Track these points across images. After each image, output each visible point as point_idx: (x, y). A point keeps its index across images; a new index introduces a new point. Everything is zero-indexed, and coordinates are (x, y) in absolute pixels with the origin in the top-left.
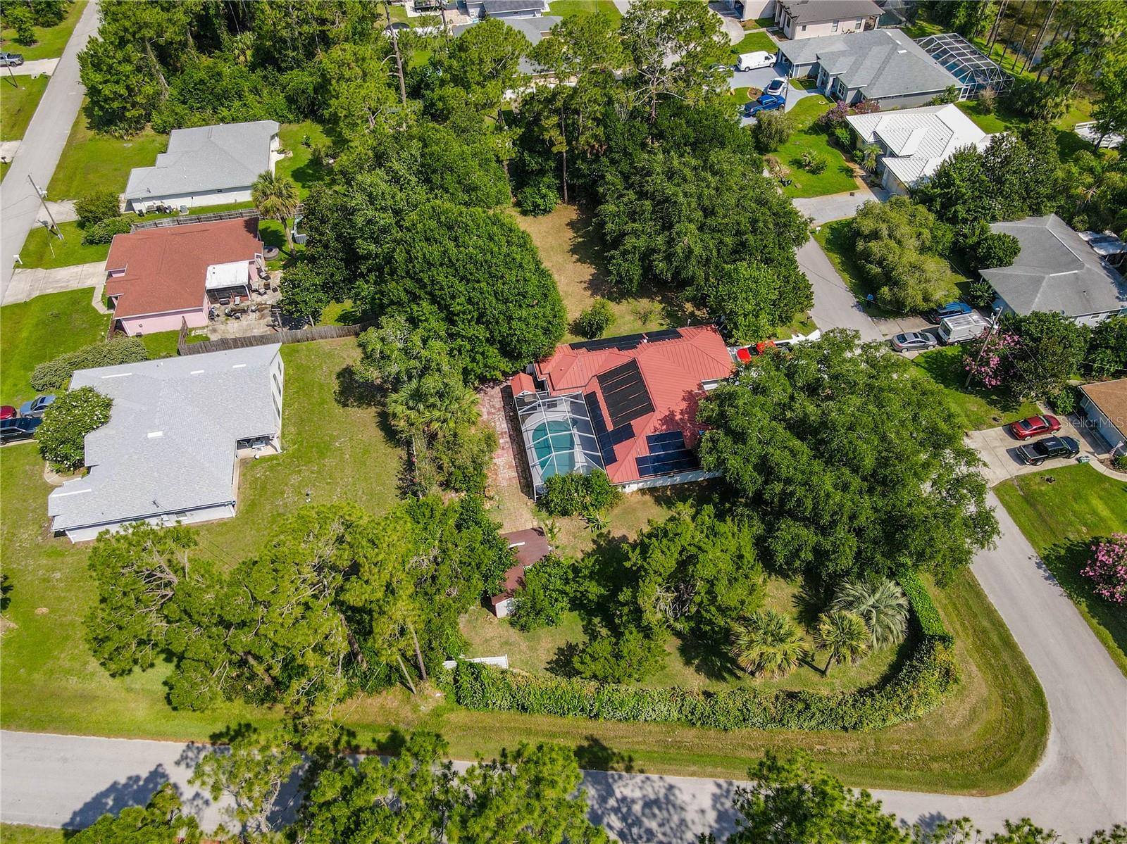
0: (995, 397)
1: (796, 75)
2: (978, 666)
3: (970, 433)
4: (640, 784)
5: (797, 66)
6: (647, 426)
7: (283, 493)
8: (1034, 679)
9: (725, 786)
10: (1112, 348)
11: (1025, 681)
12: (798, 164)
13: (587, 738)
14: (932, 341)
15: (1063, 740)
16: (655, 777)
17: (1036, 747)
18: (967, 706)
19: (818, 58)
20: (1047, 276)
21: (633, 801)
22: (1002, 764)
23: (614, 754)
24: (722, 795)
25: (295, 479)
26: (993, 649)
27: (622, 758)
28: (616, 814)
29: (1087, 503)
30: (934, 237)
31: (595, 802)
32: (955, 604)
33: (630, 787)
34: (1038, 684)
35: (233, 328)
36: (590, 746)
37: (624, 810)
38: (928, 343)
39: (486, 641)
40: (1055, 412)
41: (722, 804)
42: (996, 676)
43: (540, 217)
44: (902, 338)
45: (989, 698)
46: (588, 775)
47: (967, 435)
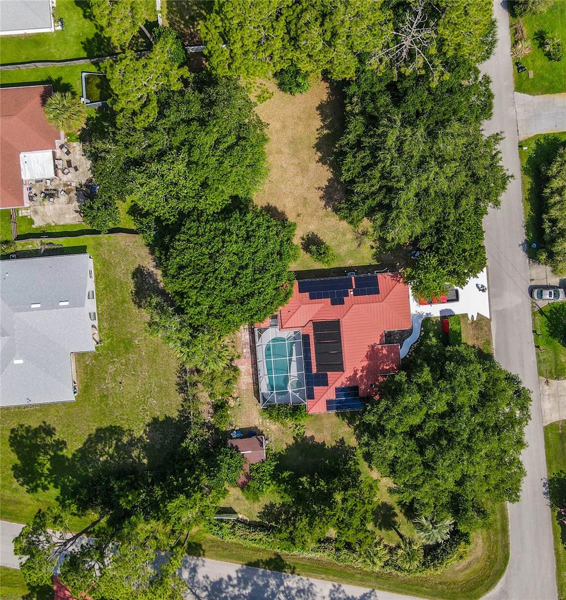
2: (483, 540)
6: (337, 380)
7: (105, 379)
8: (508, 550)
9: (337, 586)
11: (503, 551)
12: (541, 39)
13: (275, 554)
15: (507, 582)
16: (305, 578)
17: (491, 585)
21: (292, 589)
22: (471, 590)
23: (286, 564)
24: (334, 591)
25: (111, 369)
26: (495, 531)
27: (290, 567)
28: (283, 593)
31: (274, 587)
33: (292, 582)
34: (508, 553)
36: (276, 559)
37: (287, 592)
41: (334, 594)
42: (490, 546)
44: (540, 293)
45: (481, 557)
46: (272, 573)
47: (547, 382)
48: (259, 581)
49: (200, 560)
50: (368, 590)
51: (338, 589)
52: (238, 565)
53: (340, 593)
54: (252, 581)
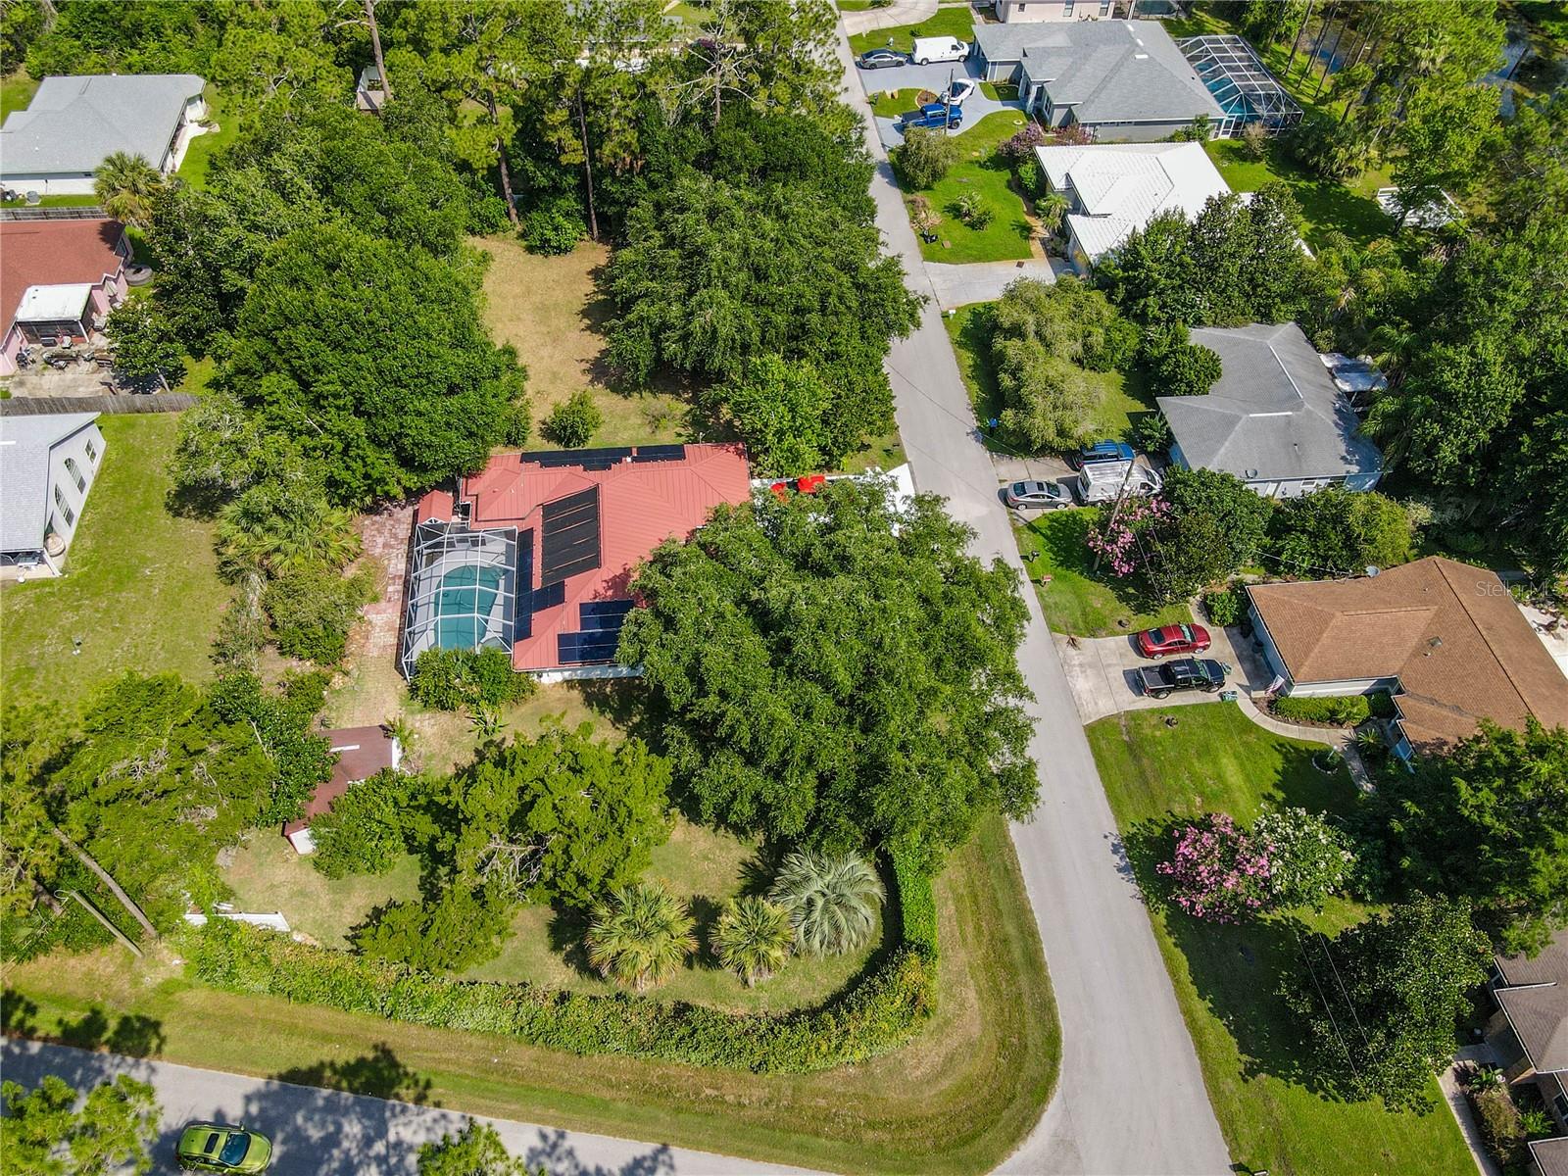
0: (1131, 591)
1: (992, 77)
2: (979, 992)
3: (1080, 640)
4: (429, 1124)
5: (994, 63)
6: (585, 587)
7: (43, 638)
8: (1054, 1019)
9: (552, 1137)
10: (1310, 534)
11: (1040, 1021)
12: (956, 211)
13: (375, 1047)
14: (1065, 498)
15: (1067, 1112)
16: (453, 1115)
17: (1025, 1119)
18: (943, 1051)
19: (1025, 55)
20: (1245, 416)
21: (410, 1149)
22: (966, 1141)
23: (406, 1074)
24: (543, 1152)
25: (69, 618)
26: (1011, 969)
27: (416, 1083)
28: (379, 1166)
29: (1215, 762)
30: (1108, 341)
31: (354, 1145)
32: (976, 896)
33: (414, 1126)
34: (1057, 1028)
35: (50, 383)
36: (376, 1059)
37: (393, 1160)
38: (1057, 499)
39: (272, 886)
40: (1210, 621)
41: (540, 1164)
42: (1002, 1009)
43: (553, 258)
44: (1020, 488)
45: (980, 1041)
46: (357, 1102)
47: (1073, 643)
48: (309, 1125)
49: (143, 1068)
50: (646, 1148)
51: (554, 1146)
52: (255, 1079)
53: (559, 1159)
54: (289, 1129)
